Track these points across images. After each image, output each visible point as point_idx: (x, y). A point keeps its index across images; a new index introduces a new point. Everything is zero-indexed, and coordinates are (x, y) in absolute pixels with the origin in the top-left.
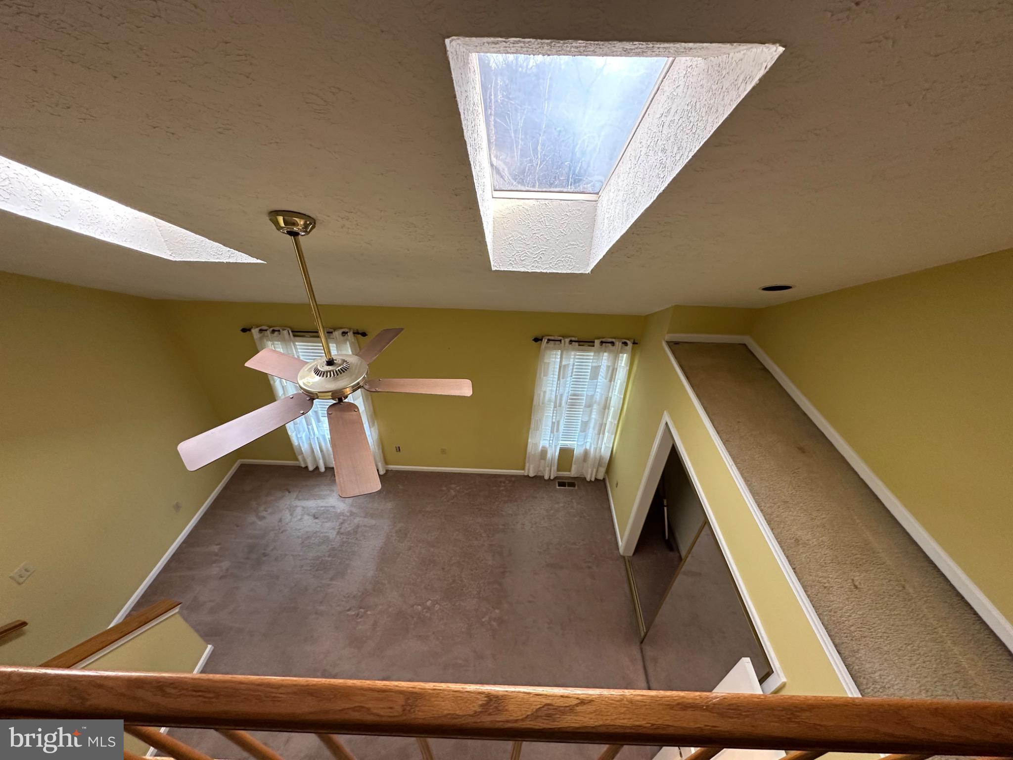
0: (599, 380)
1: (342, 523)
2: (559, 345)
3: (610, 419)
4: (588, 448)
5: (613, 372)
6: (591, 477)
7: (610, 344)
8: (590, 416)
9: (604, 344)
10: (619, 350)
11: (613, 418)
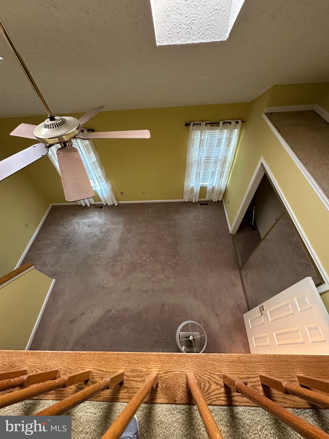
0: (221, 147)
1: (101, 228)
2: (199, 127)
3: (226, 169)
4: (214, 185)
5: (229, 140)
6: (216, 200)
7: (228, 124)
8: (216, 168)
9: (225, 124)
10: (234, 127)
11: (228, 168)
